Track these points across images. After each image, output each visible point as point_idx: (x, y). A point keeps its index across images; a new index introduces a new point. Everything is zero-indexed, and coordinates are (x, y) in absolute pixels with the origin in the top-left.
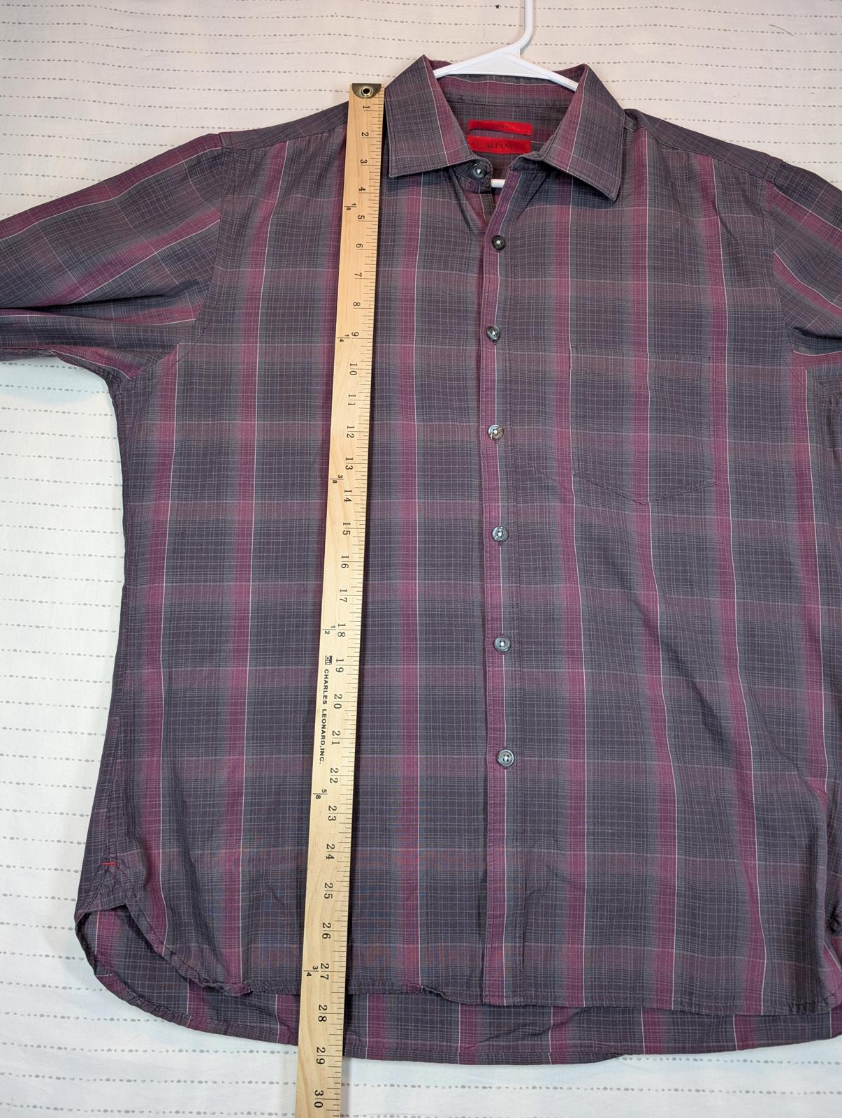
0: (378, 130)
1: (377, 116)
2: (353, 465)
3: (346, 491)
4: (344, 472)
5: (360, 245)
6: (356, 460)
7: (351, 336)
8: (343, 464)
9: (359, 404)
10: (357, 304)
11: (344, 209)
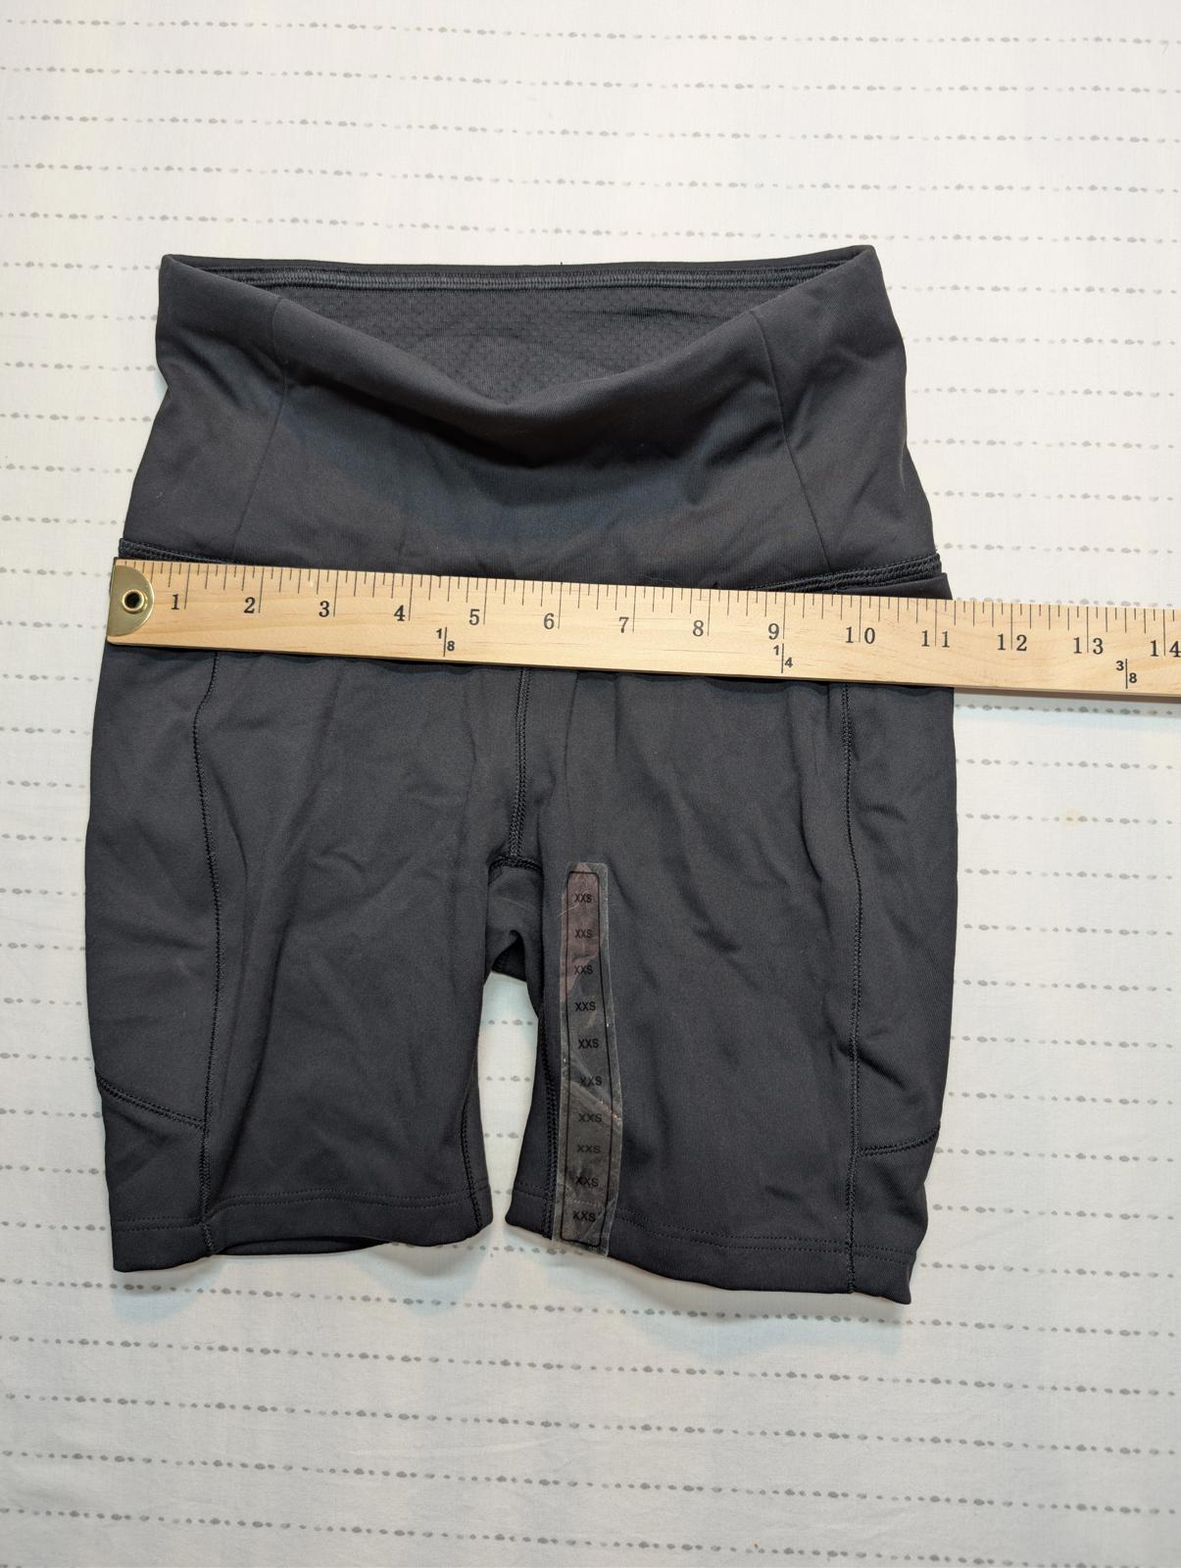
0: (240, 576)
1: (202, 576)
2: (1091, 639)
3: (1155, 655)
4: (1110, 657)
5: (546, 620)
6: (1078, 630)
7: (778, 642)
8: (1089, 659)
9: (945, 622)
10: (698, 629)
11: (451, 657)
